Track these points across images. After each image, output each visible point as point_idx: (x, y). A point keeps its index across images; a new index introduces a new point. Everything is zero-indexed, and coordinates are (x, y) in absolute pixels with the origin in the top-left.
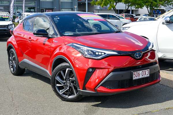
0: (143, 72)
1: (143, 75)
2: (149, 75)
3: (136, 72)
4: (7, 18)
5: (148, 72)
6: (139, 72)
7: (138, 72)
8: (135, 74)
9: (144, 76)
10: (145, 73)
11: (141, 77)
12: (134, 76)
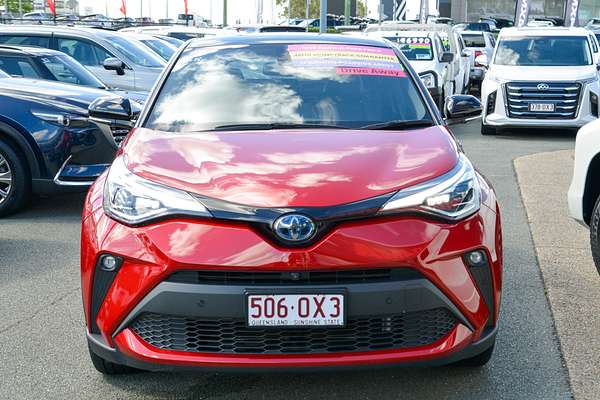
0: (304, 303)
1: (304, 312)
2: (340, 321)
3: (264, 297)
4: (424, 47)
5: (337, 306)
6: (282, 297)
7: (277, 298)
8: (256, 303)
9: (310, 321)
10: (319, 310)
11: (293, 319)
12: (252, 311)
